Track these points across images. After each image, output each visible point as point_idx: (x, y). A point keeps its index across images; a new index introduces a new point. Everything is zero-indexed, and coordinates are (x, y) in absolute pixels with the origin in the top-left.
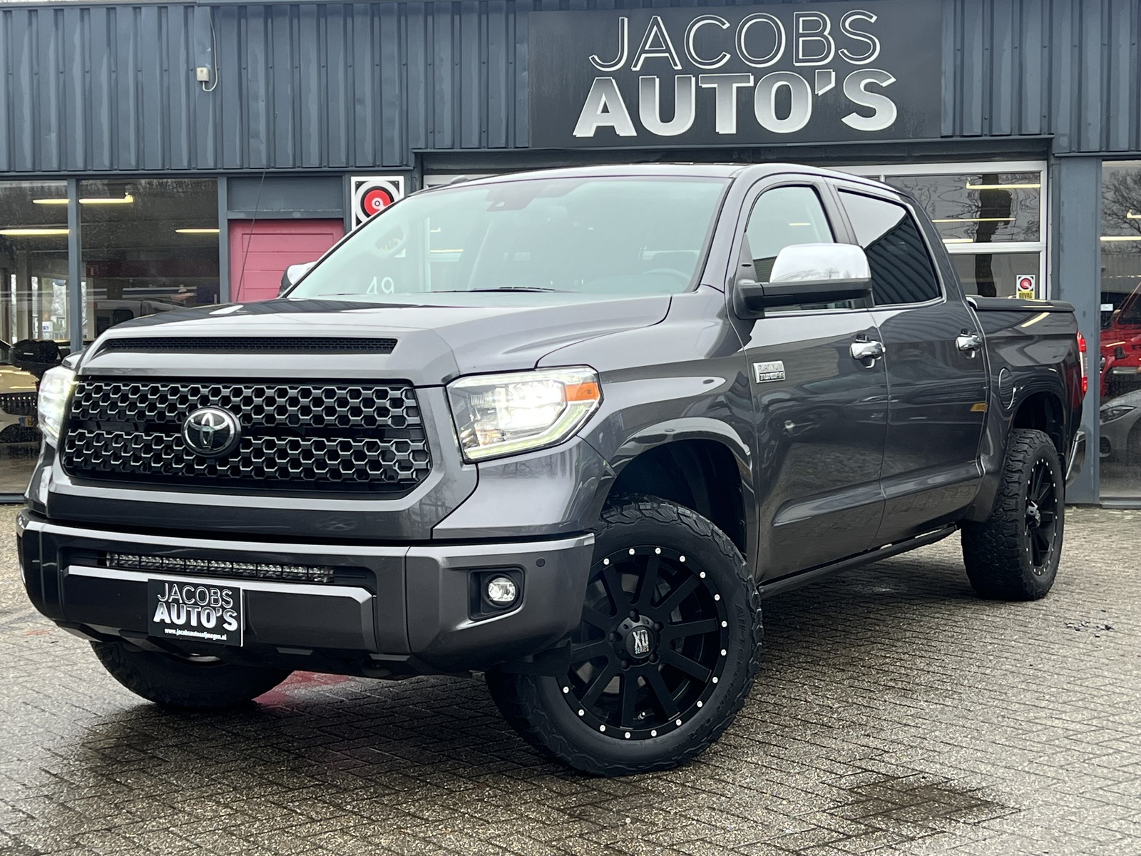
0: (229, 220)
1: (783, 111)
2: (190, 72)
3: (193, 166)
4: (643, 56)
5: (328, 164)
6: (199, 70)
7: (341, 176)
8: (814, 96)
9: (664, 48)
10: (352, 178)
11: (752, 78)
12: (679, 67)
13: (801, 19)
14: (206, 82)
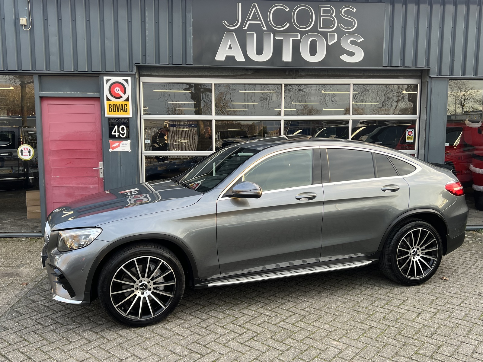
0: (40, 97)
1: (313, 51)
2: (16, 20)
3: (20, 69)
4: (249, 22)
5: (92, 70)
6: (21, 19)
7: (98, 76)
8: (327, 45)
9: (259, 19)
10: (104, 77)
11: (299, 35)
12: (265, 29)
13: (322, 8)
14: (25, 25)
